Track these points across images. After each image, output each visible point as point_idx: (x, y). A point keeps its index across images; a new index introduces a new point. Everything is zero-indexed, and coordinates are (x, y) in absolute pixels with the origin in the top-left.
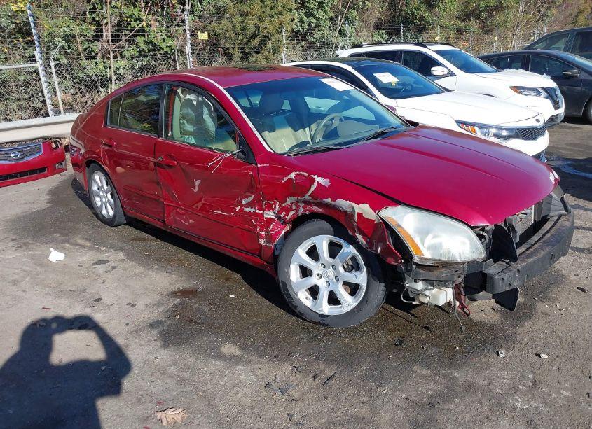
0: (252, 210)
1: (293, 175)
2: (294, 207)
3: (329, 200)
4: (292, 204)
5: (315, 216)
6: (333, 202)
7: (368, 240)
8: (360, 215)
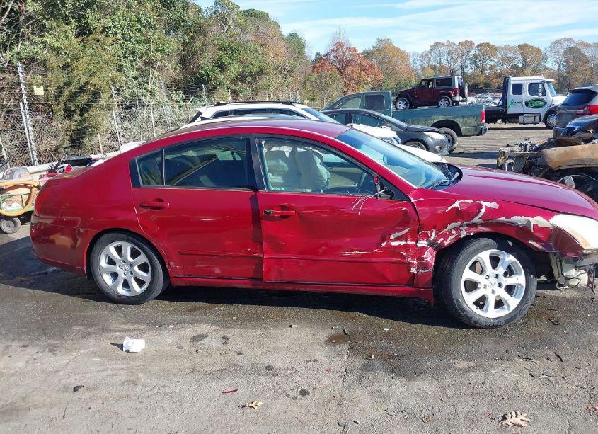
0: (402, 243)
1: (457, 204)
2: (454, 232)
3: (503, 219)
4: (451, 230)
5: (479, 235)
6: (508, 220)
7: (543, 244)
8: (536, 226)
